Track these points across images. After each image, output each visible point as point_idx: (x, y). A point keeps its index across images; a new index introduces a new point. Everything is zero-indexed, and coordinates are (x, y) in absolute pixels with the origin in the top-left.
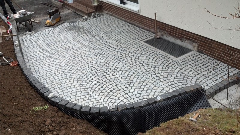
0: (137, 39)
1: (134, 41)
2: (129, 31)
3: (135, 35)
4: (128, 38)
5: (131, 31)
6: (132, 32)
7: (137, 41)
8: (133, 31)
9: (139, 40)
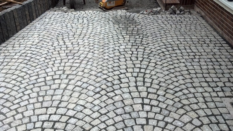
0: (218, 89)
1: (210, 90)
2: (213, 60)
3: (221, 76)
4: (201, 75)
5: (219, 60)
6: (221, 65)
7: (214, 94)
8: (223, 63)
9: (221, 94)
